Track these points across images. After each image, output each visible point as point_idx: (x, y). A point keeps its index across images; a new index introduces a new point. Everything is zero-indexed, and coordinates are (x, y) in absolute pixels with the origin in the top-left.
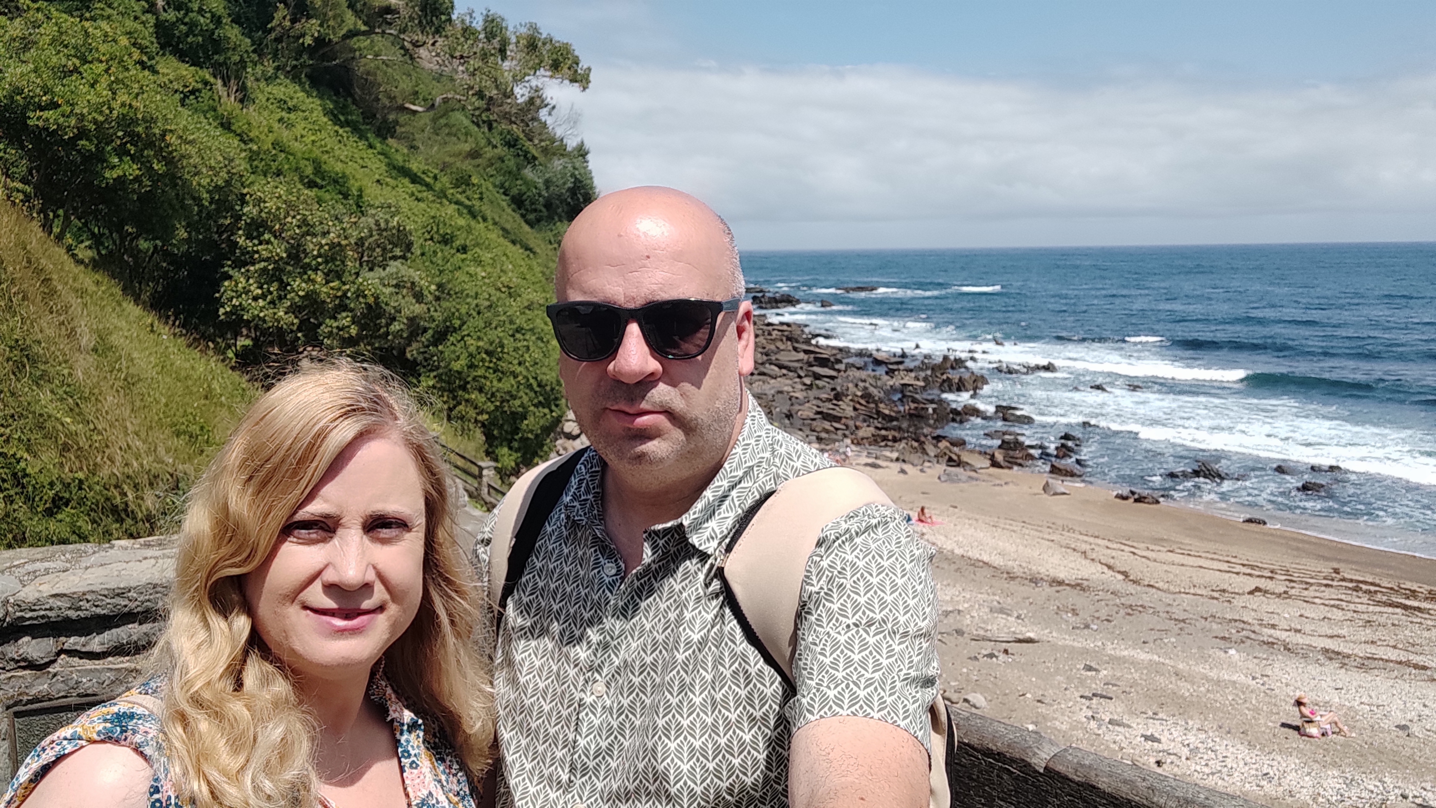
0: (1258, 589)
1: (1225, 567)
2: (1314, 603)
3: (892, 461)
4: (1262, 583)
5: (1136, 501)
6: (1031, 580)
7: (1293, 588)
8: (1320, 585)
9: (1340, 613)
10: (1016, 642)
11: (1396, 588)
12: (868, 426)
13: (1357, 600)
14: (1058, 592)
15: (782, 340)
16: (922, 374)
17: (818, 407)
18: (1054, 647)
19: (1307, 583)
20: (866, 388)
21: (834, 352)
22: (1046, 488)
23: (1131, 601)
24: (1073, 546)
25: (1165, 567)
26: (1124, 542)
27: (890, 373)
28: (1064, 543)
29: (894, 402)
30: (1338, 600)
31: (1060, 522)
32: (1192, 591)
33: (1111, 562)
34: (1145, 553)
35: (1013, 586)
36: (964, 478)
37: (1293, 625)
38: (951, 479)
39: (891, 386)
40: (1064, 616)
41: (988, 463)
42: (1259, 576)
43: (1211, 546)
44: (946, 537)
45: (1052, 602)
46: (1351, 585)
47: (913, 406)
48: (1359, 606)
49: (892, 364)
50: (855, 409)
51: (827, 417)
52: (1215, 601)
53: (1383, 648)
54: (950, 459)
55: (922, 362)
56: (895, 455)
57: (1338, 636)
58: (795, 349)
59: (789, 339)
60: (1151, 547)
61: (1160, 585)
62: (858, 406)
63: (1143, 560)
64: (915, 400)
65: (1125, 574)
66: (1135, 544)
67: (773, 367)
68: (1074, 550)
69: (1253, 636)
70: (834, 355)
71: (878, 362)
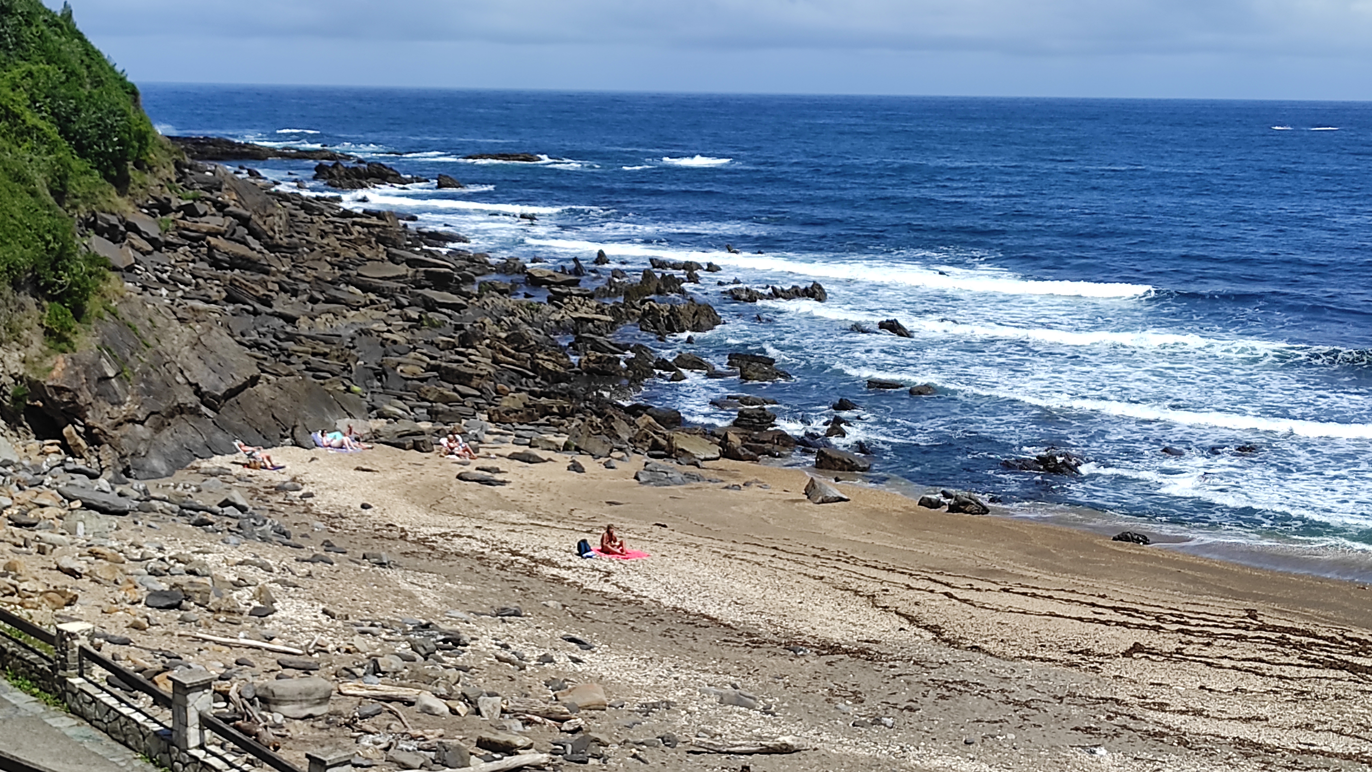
0: (1137, 648)
1: (1087, 613)
2: (1221, 667)
3: (557, 449)
4: (1144, 637)
5: (952, 509)
6: (787, 647)
7: (1190, 643)
8: (1229, 637)
9: (1259, 681)
10: (760, 752)
11: (1339, 638)
12: (518, 390)
13: (1283, 660)
14: (829, 664)
15: (368, 243)
16: (610, 302)
17: (432, 358)
18: (825, 760)
19: (1210, 635)
20: (515, 326)
21: (460, 263)
22: (810, 490)
23: (948, 674)
24: (854, 586)
25: (999, 617)
26: (934, 577)
27: (556, 299)
28: (839, 581)
29: (562, 349)
30: (1255, 660)
31: (833, 547)
32: (1039, 654)
33: (914, 611)
34: (966, 595)
35: (758, 657)
36: (678, 476)
37: (1190, 704)
38: (656, 479)
39: (557, 322)
40: (841, 705)
41: (715, 451)
42: (1139, 626)
43: (1065, 580)
44: (647, 576)
45: (821, 682)
46: (1273, 636)
47: (593, 355)
48: (1286, 668)
49: (558, 285)
50: (495, 361)
51: (447, 375)
52: (1074, 670)
53: (1323, 735)
54: (656, 445)
55: (610, 281)
56: (562, 440)
57: (1258, 719)
58: (392, 258)
59: (380, 240)
60: (977, 584)
61: (990, 646)
62: (501, 356)
63: (964, 605)
64: (596, 347)
65: (936, 630)
66: (951, 580)
67: (352, 289)
68: (856, 593)
69: (1132, 725)
70: (461, 268)
71: (535, 282)
